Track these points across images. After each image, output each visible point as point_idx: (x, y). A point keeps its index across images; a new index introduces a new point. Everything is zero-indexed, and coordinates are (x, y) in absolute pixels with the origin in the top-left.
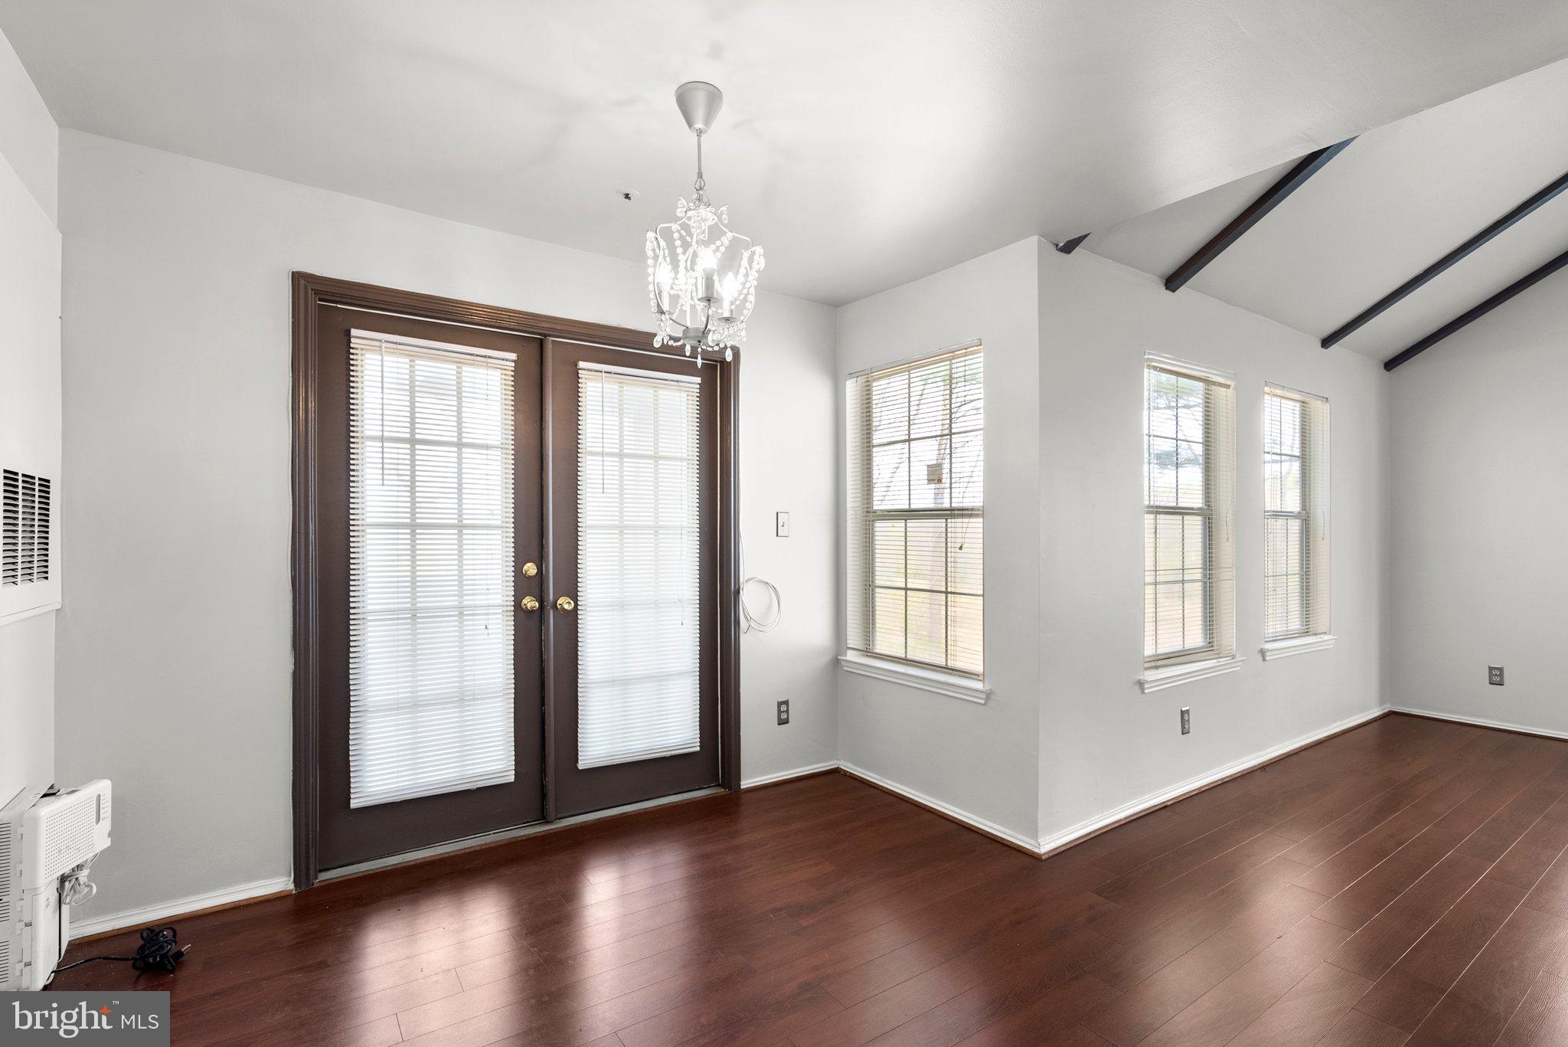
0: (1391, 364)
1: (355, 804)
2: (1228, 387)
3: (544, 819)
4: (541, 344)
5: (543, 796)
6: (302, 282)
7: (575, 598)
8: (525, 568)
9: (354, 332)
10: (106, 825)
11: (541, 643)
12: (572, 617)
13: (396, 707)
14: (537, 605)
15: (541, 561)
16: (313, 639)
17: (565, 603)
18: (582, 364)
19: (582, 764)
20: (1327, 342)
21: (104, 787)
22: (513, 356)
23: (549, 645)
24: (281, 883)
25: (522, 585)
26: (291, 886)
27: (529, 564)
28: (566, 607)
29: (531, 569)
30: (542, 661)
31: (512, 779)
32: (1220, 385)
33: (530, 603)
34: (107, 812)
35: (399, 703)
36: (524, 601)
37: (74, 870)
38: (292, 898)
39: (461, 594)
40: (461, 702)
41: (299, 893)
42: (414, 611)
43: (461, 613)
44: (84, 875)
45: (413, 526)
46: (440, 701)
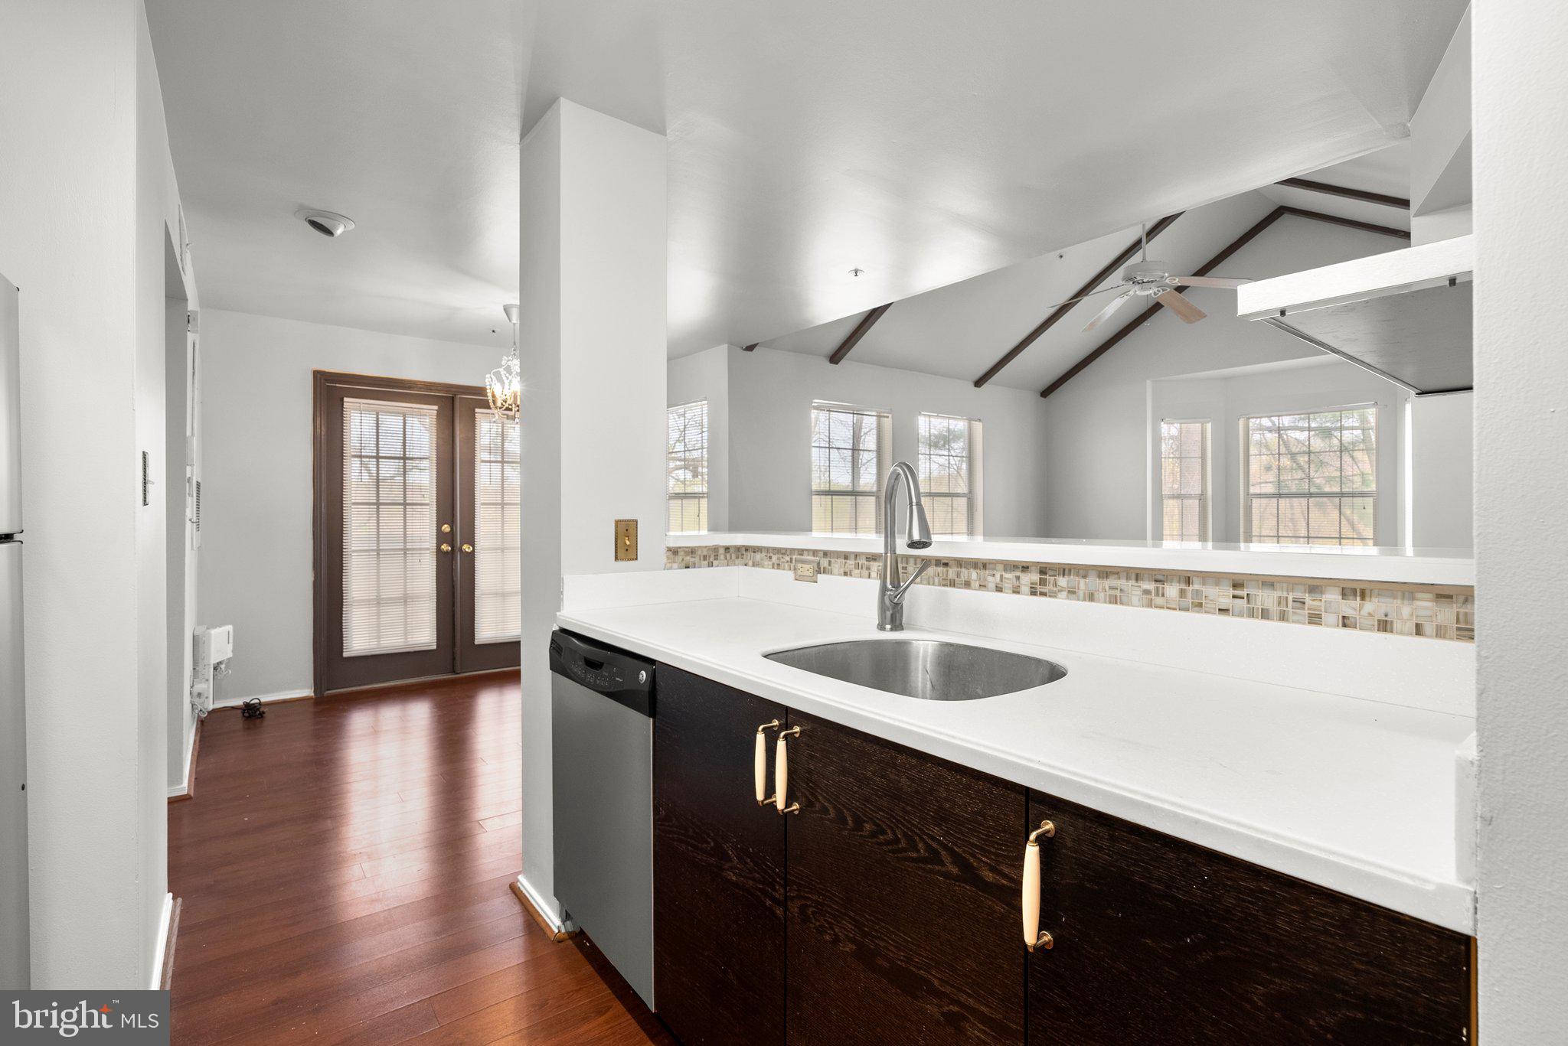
0: (1046, 393)
1: (345, 655)
2: (888, 417)
3: (454, 672)
4: (453, 399)
5: (454, 659)
6: (319, 376)
7: (473, 544)
8: (443, 528)
9: (345, 399)
10: (231, 646)
11: (452, 570)
12: (472, 554)
13: (368, 602)
14: (450, 548)
15: (452, 524)
16: (324, 564)
17: (467, 548)
18: (477, 410)
19: (476, 642)
20: (979, 383)
21: (230, 628)
22: (436, 407)
23: (457, 572)
24: (308, 692)
25: (441, 537)
26: (313, 694)
27: (446, 526)
28: (467, 550)
29: (446, 528)
30: (453, 581)
31: (435, 647)
32: (884, 417)
33: (445, 547)
34: (231, 640)
35: (369, 600)
36: (443, 547)
37: (220, 663)
38: (312, 701)
39: (405, 542)
40: (405, 601)
41: (316, 699)
42: (378, 551)
43: (405, 553)
44: (223, 666)
45: (378, 504)
46: (393, 601)
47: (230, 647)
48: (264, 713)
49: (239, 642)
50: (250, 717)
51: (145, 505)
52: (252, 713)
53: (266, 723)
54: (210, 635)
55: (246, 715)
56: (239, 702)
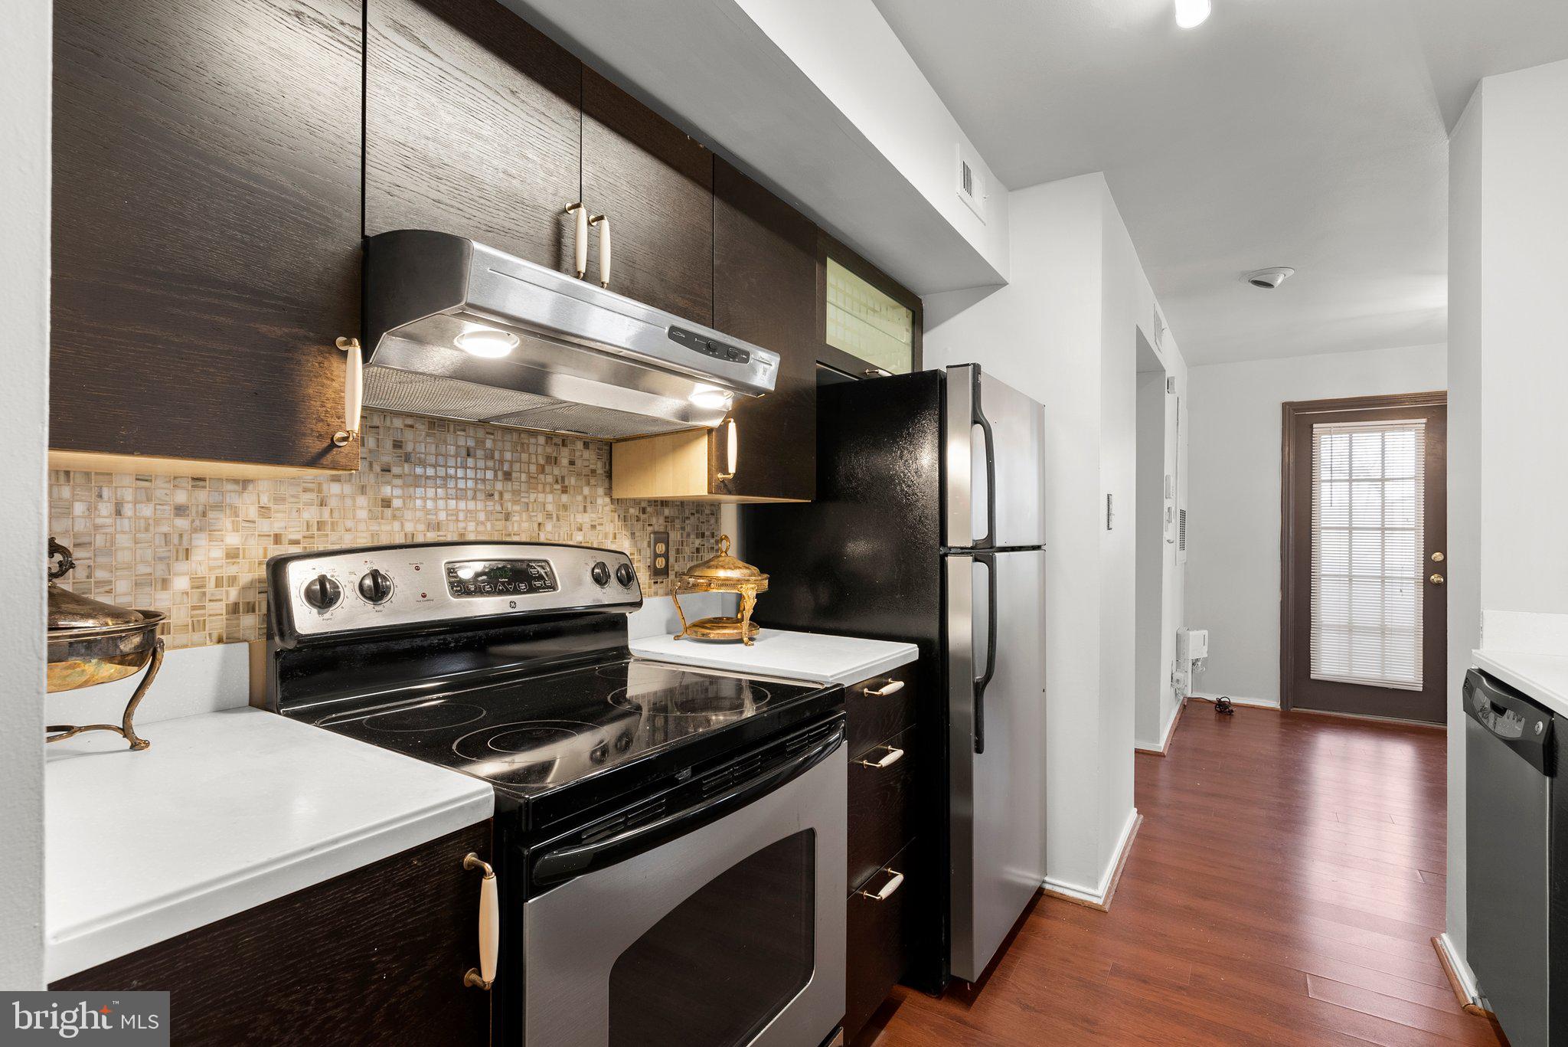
1: (1313, 676)
3: (1445, 722)
6: (1287, 408)
8: (1434, 555)
9: (1315, 426)
11: (1445, 605)
13: (1338, 628)
14: (1442, 580)
16: (1291, 586)
21: (1206, 632)
24: (1274, 704)
25: (1429, 567)
26: (1277, 707)
29: (1438, 556)
30: (1446, 618)
31: (1421, 689)
33: (1437, 578)
34: (1206, 644)
35: (1339, 626)
36: (1433, 577)
37: (1197, 660)
38: (1279, 713)
39: (1383, 570)
40: (1383, 633)
41: (1281, 712)
42: (1351, 578)
43: (1383, 582)
44: (1199, 663)
45: (1351, 529)
46: (1367, 630)
47: (1206, 648)
48: (1232, 711)
49: (1213, 645)
50: (1221, 712)
51: (1109, 529)
52: (1223, 709)
53: (1233, 720)
54: (1188, 634)
55: (1218, 709)
56: (1213, 698)
